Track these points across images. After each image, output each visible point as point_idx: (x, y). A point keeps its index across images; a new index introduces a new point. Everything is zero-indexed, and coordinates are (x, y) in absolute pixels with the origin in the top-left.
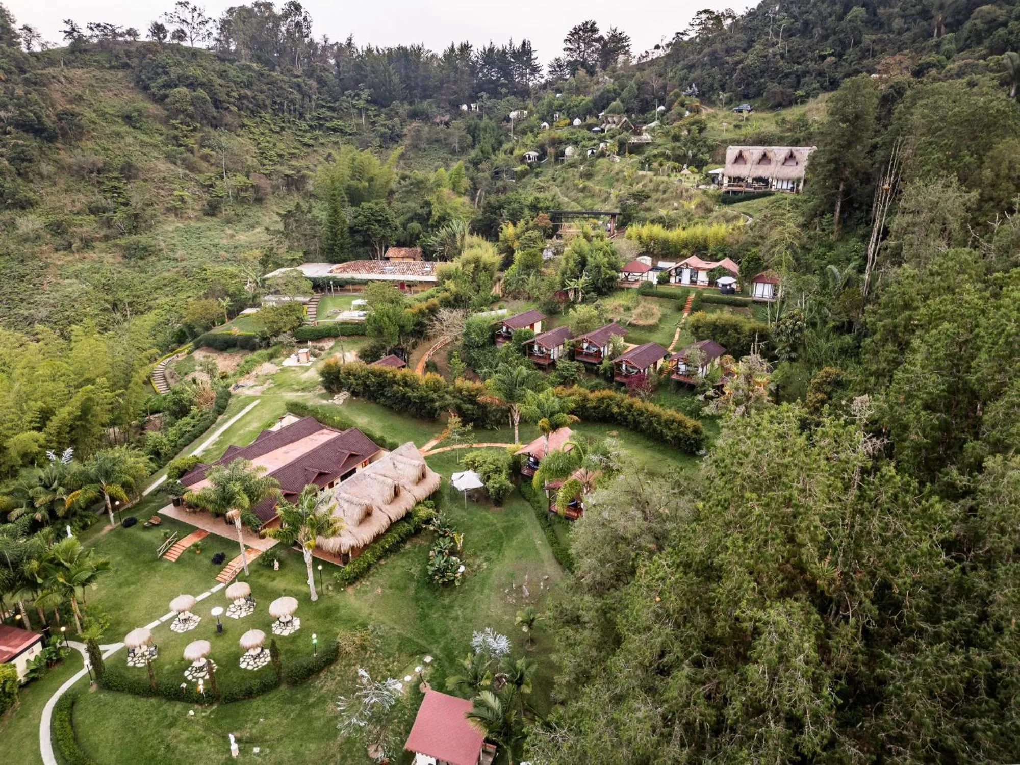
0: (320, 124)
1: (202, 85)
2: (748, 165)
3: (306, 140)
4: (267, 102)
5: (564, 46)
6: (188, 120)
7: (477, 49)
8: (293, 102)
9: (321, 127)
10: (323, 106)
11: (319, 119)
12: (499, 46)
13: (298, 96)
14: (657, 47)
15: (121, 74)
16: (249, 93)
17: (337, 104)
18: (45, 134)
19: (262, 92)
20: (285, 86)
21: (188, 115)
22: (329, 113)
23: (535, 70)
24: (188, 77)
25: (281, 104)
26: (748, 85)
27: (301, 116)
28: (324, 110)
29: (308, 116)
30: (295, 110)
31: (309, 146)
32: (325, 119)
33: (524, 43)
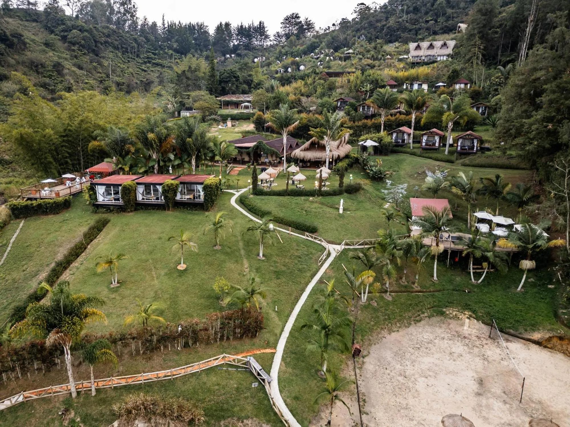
0: (149, 60)
1: (86, 31)
2: (423, 50)
3: (143, 68)
4: (120, 46)
5: (282, 26)
6: (81, 48)
7: (234, 25)
8: (133, 47)
9: (149, 62)
10: (150, 52)
11: (148, 58)
12: (246, 25)
13: (136, 45)
14: (334, 25)
15: (34, 24)
16: (110, 40)
17: (157, 52)
18: (8, 42)
19: (116, 40)
20: (128, 39)
21: (81, 45)
22: (153, 56)
23: (267, 37)
24: (78, 26)
25: (127, 49)
26: (391, 36)
27: (138, 56)
28: (151, 54)
29: (142, 56)
30: (135, 52)
31: (145, 71)
32: (151, 58)
33: (260, 23)
